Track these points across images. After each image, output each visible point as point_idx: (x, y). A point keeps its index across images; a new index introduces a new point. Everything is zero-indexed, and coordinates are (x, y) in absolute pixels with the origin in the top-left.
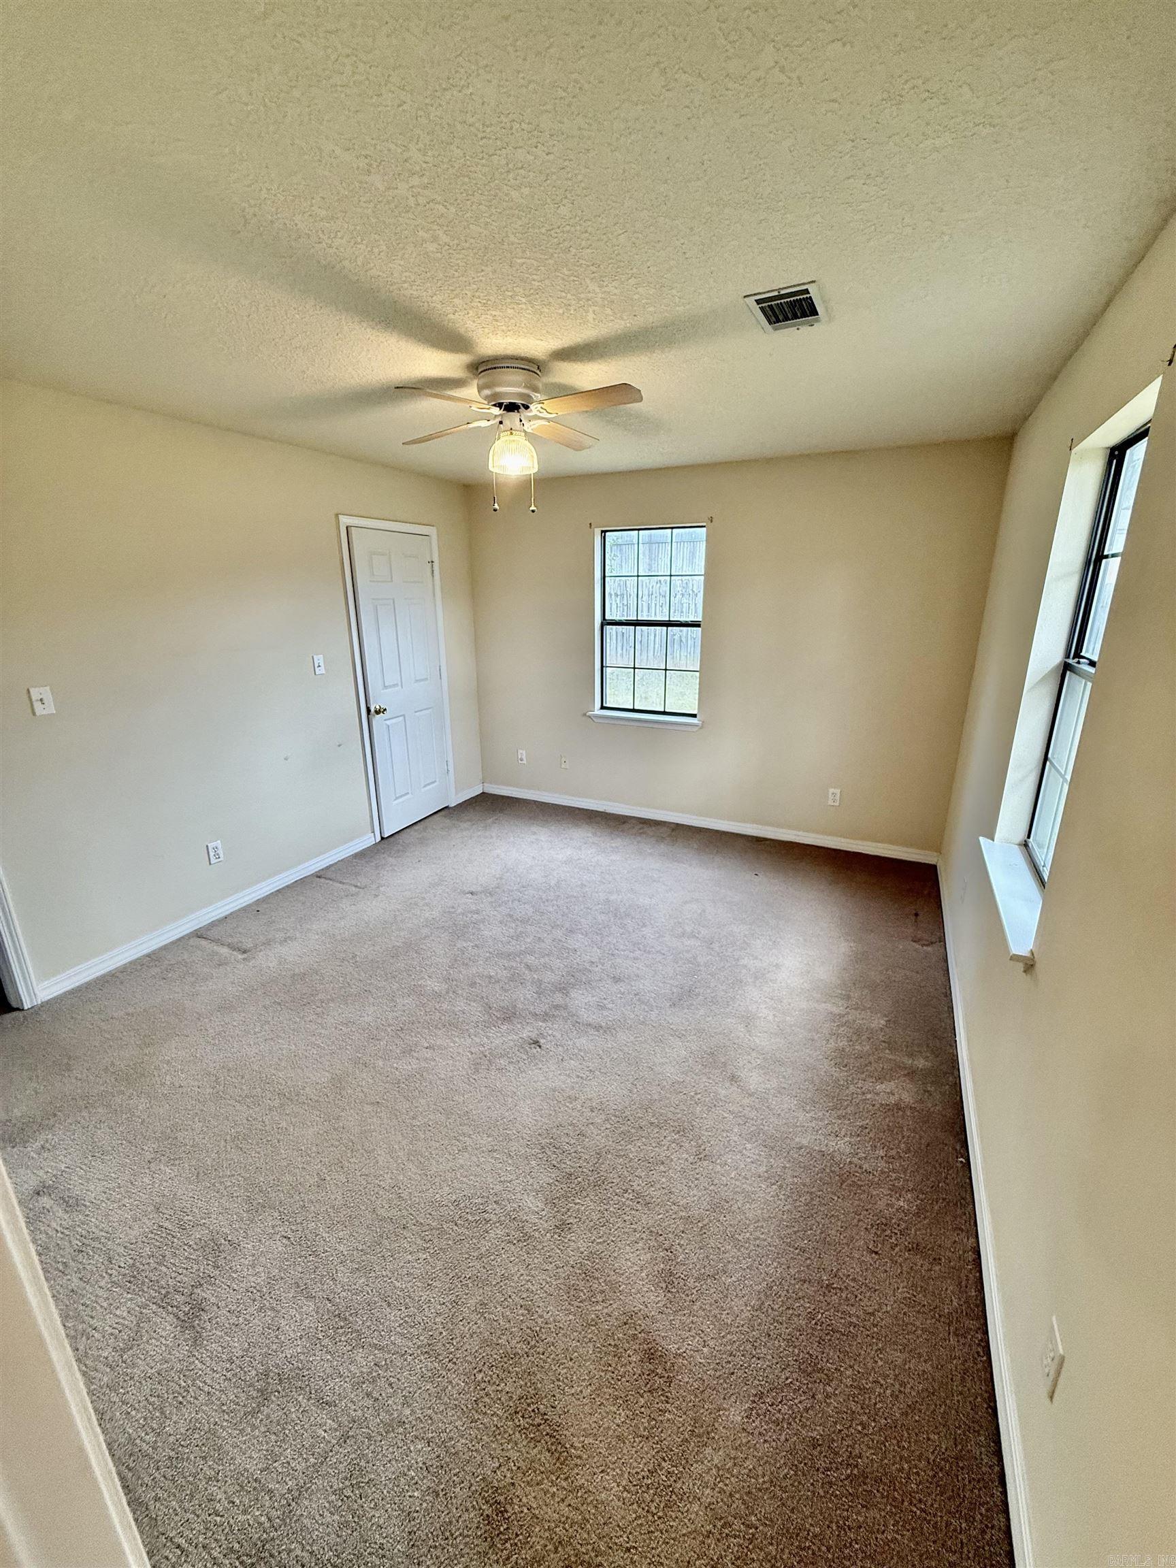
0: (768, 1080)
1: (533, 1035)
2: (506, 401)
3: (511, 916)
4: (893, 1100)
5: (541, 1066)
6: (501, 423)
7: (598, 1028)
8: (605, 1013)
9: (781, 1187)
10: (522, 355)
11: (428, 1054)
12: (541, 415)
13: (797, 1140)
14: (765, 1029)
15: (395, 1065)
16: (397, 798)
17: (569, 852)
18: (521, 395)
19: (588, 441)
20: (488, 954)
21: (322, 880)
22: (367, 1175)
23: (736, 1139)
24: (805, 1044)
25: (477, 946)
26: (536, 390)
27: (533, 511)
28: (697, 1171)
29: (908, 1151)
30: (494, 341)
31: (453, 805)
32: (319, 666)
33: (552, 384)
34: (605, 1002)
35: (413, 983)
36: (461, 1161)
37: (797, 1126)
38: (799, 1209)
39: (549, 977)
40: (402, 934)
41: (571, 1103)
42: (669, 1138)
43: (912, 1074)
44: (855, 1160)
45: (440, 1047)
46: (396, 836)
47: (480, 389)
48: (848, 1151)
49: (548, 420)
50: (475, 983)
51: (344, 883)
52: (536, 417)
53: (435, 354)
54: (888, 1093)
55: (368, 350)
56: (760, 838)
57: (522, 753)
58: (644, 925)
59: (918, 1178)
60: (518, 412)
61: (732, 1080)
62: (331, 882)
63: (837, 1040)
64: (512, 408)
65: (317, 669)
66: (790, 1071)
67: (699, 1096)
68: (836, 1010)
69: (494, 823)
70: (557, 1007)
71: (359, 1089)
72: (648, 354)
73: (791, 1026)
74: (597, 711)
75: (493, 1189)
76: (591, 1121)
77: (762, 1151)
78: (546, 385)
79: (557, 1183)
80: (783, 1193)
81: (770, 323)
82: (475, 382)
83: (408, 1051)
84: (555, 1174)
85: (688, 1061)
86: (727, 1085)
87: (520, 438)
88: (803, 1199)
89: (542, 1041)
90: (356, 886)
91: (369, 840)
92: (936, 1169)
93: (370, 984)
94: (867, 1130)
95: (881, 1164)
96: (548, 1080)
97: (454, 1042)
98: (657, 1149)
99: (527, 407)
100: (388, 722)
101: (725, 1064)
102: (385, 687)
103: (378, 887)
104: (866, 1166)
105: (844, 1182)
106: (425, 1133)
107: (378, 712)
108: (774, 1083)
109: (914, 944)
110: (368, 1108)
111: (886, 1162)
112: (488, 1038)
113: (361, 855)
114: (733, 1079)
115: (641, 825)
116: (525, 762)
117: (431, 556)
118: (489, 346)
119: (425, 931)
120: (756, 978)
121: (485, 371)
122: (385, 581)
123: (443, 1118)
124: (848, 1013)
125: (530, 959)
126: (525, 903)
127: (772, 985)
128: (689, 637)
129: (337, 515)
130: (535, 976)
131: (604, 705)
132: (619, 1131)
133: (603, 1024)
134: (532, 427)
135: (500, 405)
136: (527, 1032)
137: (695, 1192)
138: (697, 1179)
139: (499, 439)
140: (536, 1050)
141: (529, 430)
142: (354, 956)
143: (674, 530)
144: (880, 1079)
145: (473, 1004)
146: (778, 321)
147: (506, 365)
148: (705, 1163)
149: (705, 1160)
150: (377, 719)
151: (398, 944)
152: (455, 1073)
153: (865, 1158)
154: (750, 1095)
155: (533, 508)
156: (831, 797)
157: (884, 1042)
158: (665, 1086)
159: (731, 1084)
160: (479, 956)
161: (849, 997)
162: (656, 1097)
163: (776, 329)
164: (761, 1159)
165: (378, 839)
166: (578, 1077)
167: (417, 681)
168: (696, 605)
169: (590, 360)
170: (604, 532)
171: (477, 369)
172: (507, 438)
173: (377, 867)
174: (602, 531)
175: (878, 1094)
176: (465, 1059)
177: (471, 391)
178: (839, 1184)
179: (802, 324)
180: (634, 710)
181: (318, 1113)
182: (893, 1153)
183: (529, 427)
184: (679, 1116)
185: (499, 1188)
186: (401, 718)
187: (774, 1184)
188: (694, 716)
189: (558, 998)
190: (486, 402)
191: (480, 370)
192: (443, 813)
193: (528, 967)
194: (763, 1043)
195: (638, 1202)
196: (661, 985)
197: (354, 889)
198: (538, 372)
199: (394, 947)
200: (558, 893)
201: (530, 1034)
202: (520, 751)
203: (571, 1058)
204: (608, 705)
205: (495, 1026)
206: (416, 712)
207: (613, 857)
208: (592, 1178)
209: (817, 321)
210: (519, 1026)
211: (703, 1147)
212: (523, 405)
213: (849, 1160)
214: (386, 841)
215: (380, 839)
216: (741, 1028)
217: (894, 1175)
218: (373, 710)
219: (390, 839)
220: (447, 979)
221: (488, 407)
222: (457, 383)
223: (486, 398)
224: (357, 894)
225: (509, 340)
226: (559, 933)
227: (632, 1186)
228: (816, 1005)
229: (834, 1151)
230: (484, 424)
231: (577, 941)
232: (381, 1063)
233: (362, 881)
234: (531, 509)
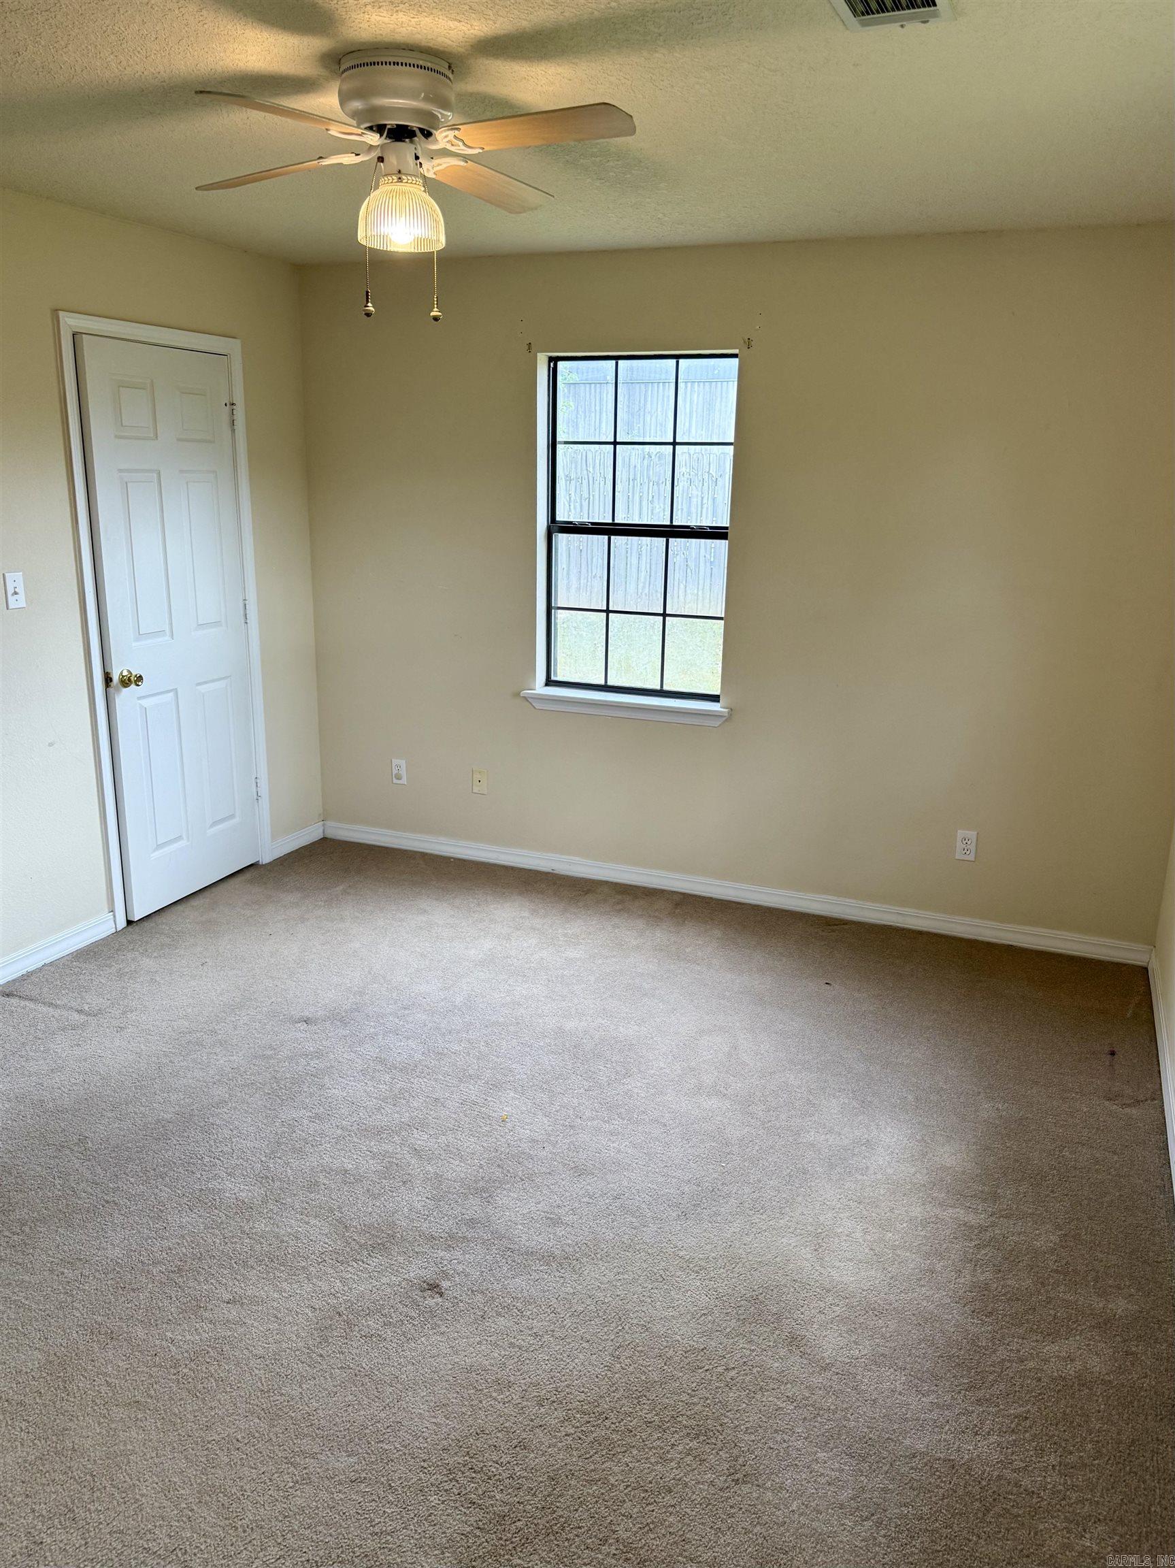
0: (856, 1343)
1: (429, 1274)
2: (392, 122)
3: (382, 1061)
4: (1071, 1370)
5: (443, 1329)
6: (381, 159)
7: (548, 1258)
8: (560, 1231)
9: (879, 1523)
10: (423, 44)
11: (233, 1313)
12: (453, 149)
13: (907, 1442)
14: (848, 1255)
15: (169, 1334)
16: (159, 847)
17: (487, 944)
18: (418, 113)
19: (532, 196)
20: (339, 1132)
21: (14, 1001)
22: (121, 1532)
23: (799, 1444)
24: (920, 1279)
25: (317, 1116)
26: (445, 105)
27: (436, 319)
28: (731, 1502)
29: (1099, 1454)
30: (375, 18)
31: (266, 859)
32: (16, 593)
33: (471, 94)
34: (562, 1211)
35: (197, 1187)
36: (300, 1501)
37: (906, 1420)
38: (911, 1559)
39: (456, 1170)
40: (173, 1097)
41: (501, 1392)
42: (680, 1448)
43: (1105, 1324)
44: (1007, 1473)
45: (254, 1300)
46: (158, 919)
47: (344, 99)
48: (996, 1456)
49: (465, 158)
50: (317, 1184)
51: (56, 1006)
52: (445, 153)
53: (265, 34)
54: (1064, 1358)
55: (144, 23)
56: (831, 918)
57: (400, 764)
58: (628, 1074)
59: (1117, 1499)
60: (412, 142)
61: (790, 1345)
62: (31, 1005)
63: (975, 1270)
64: (400, 134)
65: (11, 599)
66: (893, 1325)
67: (733, 1373)
68: (972, 1219)
69: (345, 892)
70: (472, 1223)
71: (100, 1380)
72: (645, 53)
73: (894, 1248)
74: (539, 688)
75: (360, 1547)
76: (537, 1422)
77: (845, 1464)
78: (460, 96)
79: (478, 1532)
80: (883, 1532)
81: (855, 12)
82: (335, 87)
83: (196, 1307)
84: (475, 1515)
85: (711, 1313)
86: (783, 1352)
87: (414, 189)
88: (917, 1543)
89: (445, 1284)
90: (80, 1012)
91: (105, 925)
92: (1144, 1482)
93: (115, 1190)
94: (1028, 1423)
95: (1053, 1479)
96: (456, 1353)
97: (280, 1291)
98: (659, 1467)
99: (427, 134)
100: (143, 702)
101: (778, 1317)
102: (140, 636)
103: (124, 1013)
104: (1026, 1482)
105: (988, 1511)
106: (229, 1454)
107: (126, 682)
108: (865, 1349)
109: (1107, 1103)
110: (119, 1413)
111: (1060, 1474)
112: (344, 1281)
113: (90, 954)
114: (794, 1341)
115: (620, 897)
116: (404, 781)
117: (231, 395)
118: (364, 25)
119: (220, 1092)
120: (832, 1166)
121: (352, 67)
122: (144, 439)
123: (264, 1426)
124: (993, 1225)
125: (420, 1139)
126: (408, 1038)
127: (860, 1177)
128: (702, 559)
129: (55, 312)
130: (429, 1168)
131: (553, 678)
132: (591, 1439)
133: (557, 1252)
134: (436, 169)
135: (380, 129)
136: (417, 1270)
137: (728, 1538)
138: (731, 1516)
139: (377, 187)
140: (432, 1301)
141: (430, 175)
142: (83, 1140)
143: (681, 361)
144: (1052, 1335)
145: (313, 1222)
146: (868, 11)
147: (392, 60)
148: (745, 1489)
149: (745, 1482)
150: (125, 698)
151: (167, 1116)
152: (284, 1345)
153: (1025, 1468)
154: (824, 1369)
155: (435, 313)
156: (960, 845)
157: (1057, 1271)
158: (670, 1358)
159: (790, 1351)
160: (322, 1135)
161: (995, 1197)
162: (655, 1376)
163: (864, 24)
164: (844, 1477)
165: (122, 923)
166: (512, 1345)
167: (201, 626)
168: (714, 499)
169: (542, 58)
170: (554, 360)
171: (339, 63)
172: (389, 188)
173: (120, 975)
174: (551, 359)
175: (1046, 1361)
176: (301, 1319)
177: (327, 101)
178: (980, 1515)
179: (911, 19)
180: (606, 688)
181: (24, 1425)
182: (1072, 1459)
183: (430, 168)
184: (699, 1407)
185: (371, 1544)
186: (171, 694)
187: (867, 1519)
188: (715, 698)
189: (474, 1208)
190: (354, 123)
191: (343, 67)
192: (248, 875)
193: (416, 1152)
194: (845, 1279)
195: (627, 1559)
196: (661, 1179)
197: (76, 1016)
198: (449, 73)
199: (158, 1121)
200: (467, 1019)
201: (422, 1273)
202: (395, 762)
203: (499, 1314)
204: (560, 678)
205: (355, 1260)
206: (199, 684)
207: (572, 953)
208: (543, 1521)
209: (935, 15)
210: (401, 1259)
211: (741, 1460)
212: (422, 130)
213: (996, 1473)
214: (136, 928)
215: (124, 924)
216: (807, 1253)
217: (1074, 1496)
218: (116, 678)
219: (146, 924)
220: (263, 1178)
221: (360, 131)
222: (301, 85)
223: (355, 115)
224: (84, 1025)
225: (402, 18)
226: (472, 1091)
227: (614, 1532)
228: (938, 1211)
229: (971, 1460)
230: (348, 159)
231: (508, 1105)
232: (140, 1332)
233: (93, 1001)
234: (432, 314)
